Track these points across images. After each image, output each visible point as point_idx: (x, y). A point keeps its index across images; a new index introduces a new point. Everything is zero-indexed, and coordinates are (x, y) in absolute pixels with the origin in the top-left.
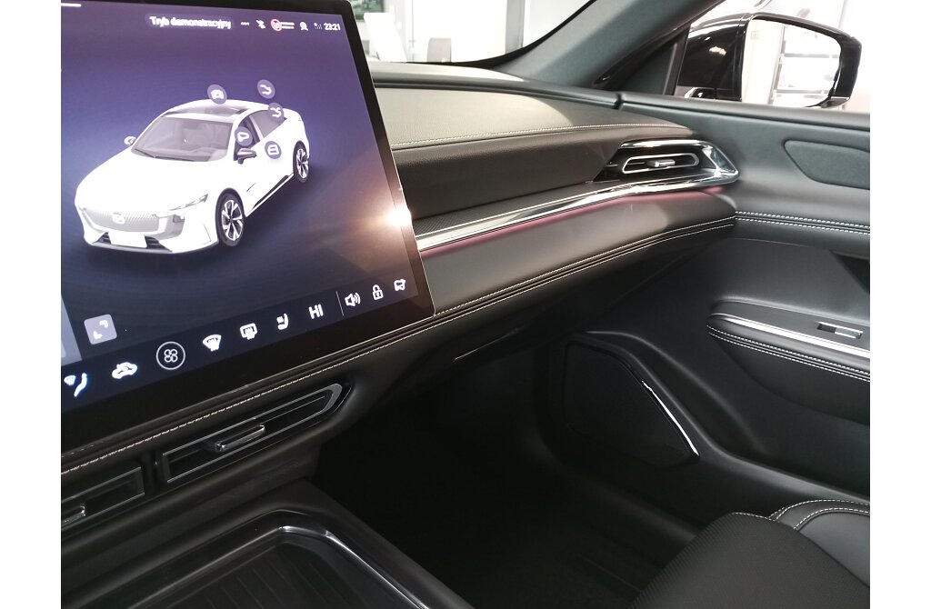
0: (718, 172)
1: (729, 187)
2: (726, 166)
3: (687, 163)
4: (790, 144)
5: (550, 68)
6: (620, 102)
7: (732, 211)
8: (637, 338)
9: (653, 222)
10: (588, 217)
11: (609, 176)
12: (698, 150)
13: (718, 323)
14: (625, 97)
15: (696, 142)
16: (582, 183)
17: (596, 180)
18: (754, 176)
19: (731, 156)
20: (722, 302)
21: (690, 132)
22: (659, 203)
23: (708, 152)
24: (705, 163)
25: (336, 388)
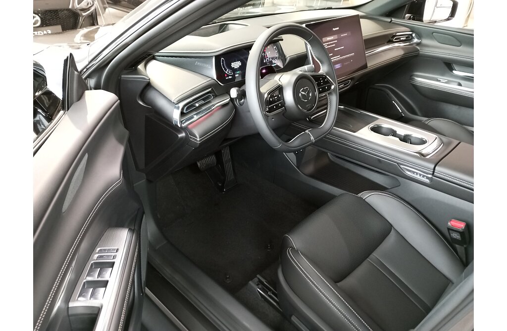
0: (416, 40)
1: (418, 44)
2: (418, 39)
3: (409, 39)
4: (434, 34)
5: (373, 10)
6: (391, 21)
7: (418, 51)
8: (389, 86)
9: (400, 53)
10: (388, 51)
11: (390, 42)
12: (411, 35)
13: (413, 79)
14: (393, 19)
15: (411, 33)
16: (384, 44)
17: (388, 42)
18: (425, 41)
19: (419, 36)
20: (414, 75)
21: (410, 30)
22: (401, 48)
23: (414, 35)
24: (413, 38)
25: (350, 81)
